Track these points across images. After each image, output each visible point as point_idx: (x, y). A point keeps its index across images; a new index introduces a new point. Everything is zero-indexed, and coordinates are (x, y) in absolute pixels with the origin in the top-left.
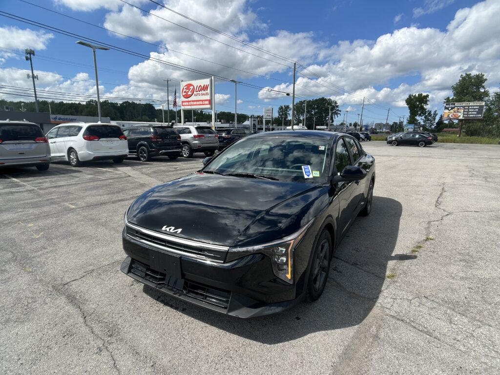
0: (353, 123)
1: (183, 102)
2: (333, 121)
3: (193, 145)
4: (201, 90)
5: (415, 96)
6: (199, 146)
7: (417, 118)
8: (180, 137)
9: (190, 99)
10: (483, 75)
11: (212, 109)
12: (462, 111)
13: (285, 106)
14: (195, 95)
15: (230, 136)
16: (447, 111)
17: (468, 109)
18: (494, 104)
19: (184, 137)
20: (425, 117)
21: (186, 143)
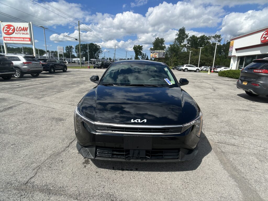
0: (108, 58)
1: (4, 38)
2: (98, 57)
3: (23, 69)
4: (22, 30)
5: (137, 46)
6: (28, 70)
7: (139, 56)
8: (12, 63)
9: (11, 36)
10: (164, 39)
11: (32, 44)
12: (158, 54)
13: (69, 46)
14: (16, 33)
15: (46, 63)
16: (152, 54)
17: (160, 53)
18: (168, 52)
19: (15, 63)
20: (142, 57)
21: (17, 67)
